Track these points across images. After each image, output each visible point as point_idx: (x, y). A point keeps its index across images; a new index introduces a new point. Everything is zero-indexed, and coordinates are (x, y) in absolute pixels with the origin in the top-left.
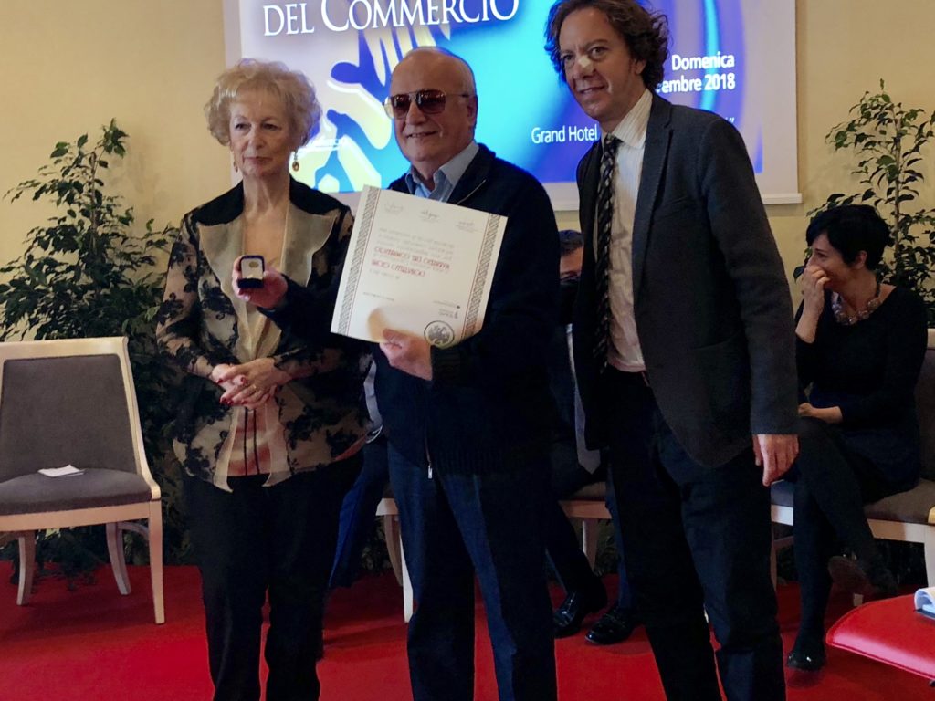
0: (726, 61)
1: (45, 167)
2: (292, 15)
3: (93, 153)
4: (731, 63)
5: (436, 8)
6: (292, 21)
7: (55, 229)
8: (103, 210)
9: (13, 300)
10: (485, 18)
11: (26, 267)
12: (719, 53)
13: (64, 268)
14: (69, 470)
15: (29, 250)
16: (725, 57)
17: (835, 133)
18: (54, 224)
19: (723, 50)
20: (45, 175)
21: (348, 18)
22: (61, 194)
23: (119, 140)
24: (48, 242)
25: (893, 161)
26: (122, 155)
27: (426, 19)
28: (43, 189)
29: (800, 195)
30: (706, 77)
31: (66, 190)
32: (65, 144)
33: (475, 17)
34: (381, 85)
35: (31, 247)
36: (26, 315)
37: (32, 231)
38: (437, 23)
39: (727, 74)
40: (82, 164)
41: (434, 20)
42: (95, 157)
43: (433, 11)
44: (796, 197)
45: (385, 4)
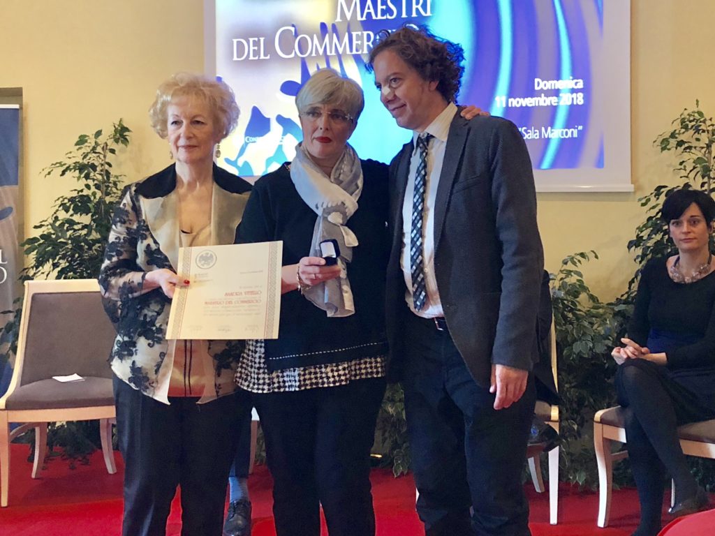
0: (576, 83)
1: (71, 152)
2: (254, 46)
3: (106, 143)
4: (580, 85)
6: (254, 50)
7: (75, 198)
8: (110, 185)
9: (41, 249)
11: (52, 225)
12: (571, 78)
13: (80, 226)
14: (75, 377)
15: (55, 213)
16: (576, 81)
17: (661, 139)
18: (75, 194)
19: (575, 75)
20: (70, 158)
21: (294, 48)
22: (81, 172)
23: (125, 134)
24: (69, 207)
25: (706, 162)
26: (126, 146)
27: (351, 50)
28: (68, 168)
29: (633, 186)
30: (561, 95)
31: (84, 169)
32: (85, 136)
35: (57, 210)
36: (51, 260)
37: (59, 199)
38: (360, 53)
39: (577, 93)
40: (97, 151)
41: (357, 50)
42: (107, 145)
43: (357, 44)
44: (630, 187)
45: (322, 39)
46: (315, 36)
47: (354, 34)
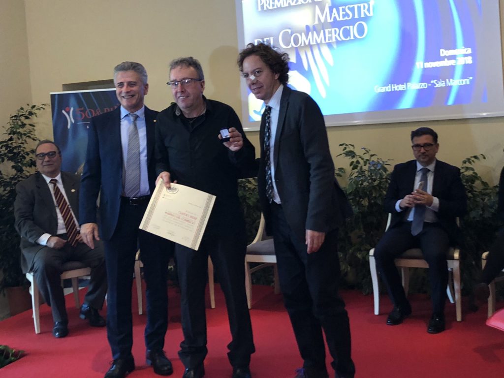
0: (467, 50)
4: (469, 51)
5: (330, 35)
10: (352, 38)
12: (463, 47)
16: (466, 49)
19: (466, 45)
21: (290, 42)
27: (325, 40)
30: (457, 58)
33: (346, 38)
34: (305, 71)
38: (331, 41)
39: (468, 57)
41: (329, 40)
43: (328, 36)
45: (307, 36)
46: (303, 34)
47: (327, 31)
